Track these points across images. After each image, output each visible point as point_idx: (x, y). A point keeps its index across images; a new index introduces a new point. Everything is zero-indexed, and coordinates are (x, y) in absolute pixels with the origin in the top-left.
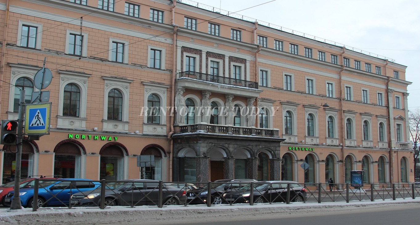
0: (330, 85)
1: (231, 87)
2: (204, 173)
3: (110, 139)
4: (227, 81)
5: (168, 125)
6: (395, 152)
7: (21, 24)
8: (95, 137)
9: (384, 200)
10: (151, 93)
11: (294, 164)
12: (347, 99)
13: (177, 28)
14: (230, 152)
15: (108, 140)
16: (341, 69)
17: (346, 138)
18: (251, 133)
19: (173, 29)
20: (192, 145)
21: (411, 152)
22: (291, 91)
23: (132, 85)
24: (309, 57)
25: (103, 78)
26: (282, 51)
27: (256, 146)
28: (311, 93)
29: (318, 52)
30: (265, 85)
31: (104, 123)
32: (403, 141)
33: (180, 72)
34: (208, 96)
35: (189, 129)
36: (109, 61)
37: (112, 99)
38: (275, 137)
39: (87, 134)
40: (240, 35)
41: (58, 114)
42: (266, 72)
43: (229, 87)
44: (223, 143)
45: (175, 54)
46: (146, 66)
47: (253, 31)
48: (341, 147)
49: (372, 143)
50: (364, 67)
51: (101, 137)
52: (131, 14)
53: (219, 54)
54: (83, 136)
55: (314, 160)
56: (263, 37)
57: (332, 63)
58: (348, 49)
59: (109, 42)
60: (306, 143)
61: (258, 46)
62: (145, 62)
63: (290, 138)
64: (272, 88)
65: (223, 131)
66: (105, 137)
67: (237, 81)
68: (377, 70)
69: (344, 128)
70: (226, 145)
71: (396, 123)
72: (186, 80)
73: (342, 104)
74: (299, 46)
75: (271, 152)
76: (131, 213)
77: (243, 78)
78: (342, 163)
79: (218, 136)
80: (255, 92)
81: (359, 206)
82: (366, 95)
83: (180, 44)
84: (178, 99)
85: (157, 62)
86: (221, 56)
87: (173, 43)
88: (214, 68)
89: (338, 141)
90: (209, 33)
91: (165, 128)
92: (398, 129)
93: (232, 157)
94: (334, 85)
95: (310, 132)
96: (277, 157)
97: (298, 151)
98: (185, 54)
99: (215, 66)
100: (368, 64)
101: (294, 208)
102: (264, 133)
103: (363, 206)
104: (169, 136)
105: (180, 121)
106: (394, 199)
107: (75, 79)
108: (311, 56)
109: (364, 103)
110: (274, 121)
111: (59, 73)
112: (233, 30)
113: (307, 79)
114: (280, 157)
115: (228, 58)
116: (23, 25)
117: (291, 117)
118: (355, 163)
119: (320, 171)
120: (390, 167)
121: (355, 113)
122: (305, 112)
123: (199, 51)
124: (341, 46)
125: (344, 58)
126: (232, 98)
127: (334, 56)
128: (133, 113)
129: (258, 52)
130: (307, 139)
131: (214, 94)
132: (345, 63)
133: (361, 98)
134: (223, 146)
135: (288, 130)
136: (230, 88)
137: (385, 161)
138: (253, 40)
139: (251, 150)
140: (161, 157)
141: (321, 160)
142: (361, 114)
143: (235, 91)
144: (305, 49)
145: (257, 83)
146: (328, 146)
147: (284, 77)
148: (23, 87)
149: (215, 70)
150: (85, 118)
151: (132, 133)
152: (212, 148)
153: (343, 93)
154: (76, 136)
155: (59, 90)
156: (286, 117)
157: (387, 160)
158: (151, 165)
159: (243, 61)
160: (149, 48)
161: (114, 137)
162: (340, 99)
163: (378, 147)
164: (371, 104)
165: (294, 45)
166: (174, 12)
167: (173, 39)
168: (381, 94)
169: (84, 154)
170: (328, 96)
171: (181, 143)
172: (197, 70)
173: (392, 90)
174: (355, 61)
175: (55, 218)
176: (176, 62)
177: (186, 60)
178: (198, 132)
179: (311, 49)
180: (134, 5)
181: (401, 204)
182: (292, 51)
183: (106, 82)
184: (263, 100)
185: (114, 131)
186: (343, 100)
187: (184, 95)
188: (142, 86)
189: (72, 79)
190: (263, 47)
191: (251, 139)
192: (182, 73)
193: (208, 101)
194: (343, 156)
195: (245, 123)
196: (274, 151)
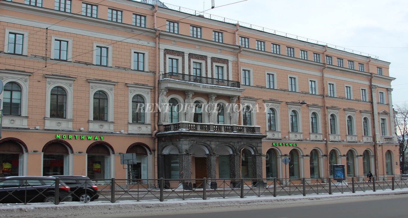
0: (313, 83)
1: (212, 86)
2: (186, 169)
3: (96, 138)
4: (210, 81)
5: (153, 124)
6: (380, 146)
7: (7, 31)
8: (82, 136)
9: (342, 193)
10: (135, 94)
11: (278, 159)
12: (330, 96)
13: (159, 32)
14: (212, 149)
15: (94, 140)
16: (323, 67)
17: (330, 133)
18: (232, 131)
19: (155, 33)
20: (175, 142)
21: (396, 146)
22: (273, 89)
23: (116, 87)
24: (291, 57)
25: (88, 81)
26: (264, 51)
27: (238, 142)
28: (294, 90)
29: (300, 51)
30: (247, 84)
31: (90, 124)
32: (388, 135)
33: (163, 73)
34: (191, 95)
35: (172, 127)
36: (93, 65)
37: (98, 100)
38: (257, 134)
39: (74, 134)
40: (222, 37)
41: (45, 116)
42: (249, 71)
43: (211, 86)
44: (204, 140)
45: (157, 56)
46: (130, 69)
47: (235, 32)
48: (325, 142)
49: (356, 137)
50: (346, 65)
51: (87, 137)
52: (114, 20)
53: (201, 55)
54: (70, 136)
55: (298, 155)
56: (245, 38)
57: (314, 62)
58: (331, 47)
59: (93, 47)
60: (290, 139)
61: (240, 47)
62: (129, 64)
63: (274, 134)
64: (255, 87)
65: (204, 129)
66: (92, 137)
67: (220, 81)
68: (360, 67)
69: (327, 123)
70: (208, 143)
71: (380, 117)
72: (168, 81)
73: (325, 100)
74: (281, 46)
75: (253, 148)
76: (81, 208)
77: (225, 78)
78: (326, 158)
79: (200, 133)
80: (237, 91)
81: (312, 199)
82: (350, 91)
83: (163, 46)
84: (161, 99)
85: (141, 64)
86: (203, 57)
87: (156, 46)
88: (196, 69)
89: (321, 136)
90: (192, 36)
91: (149, 127)
92: (383, 124)
93: (214, 153)
94: (317, 83)
95: (294, 128)
96: (259, 153)
97: (282, 146)
98: (168, 56)
99: (198, 67)
100: (351, 61)
101: (244, 202)
102: (245, 130)
103: (317, 199)
104: (154, 134)
105: (163, 120)
106: (354, 192)
107: (61, 83)
108: (294, 55)
109: (348, 99)
110: (257, 118)
111: (46, 77)
112: (215, 32)
113: (290, 77)
114: (261, 152)
115: (210, 59)
116: (10, 33)
117: (275, 114)
118: (340, 157)
119: (305, 165)
120: (375, 160)
121: (338, 109)
122: (289, 109)
123: (181, 53)
124: (323, 45)
125: (327, 56)
126: (214, 97)
127: (316, 54)
128: (118, 113)
129: (239, 52)
130: (290, 135)
131: (197, 94)
132: (328, 61)
133: (345, 94)
134: (205, 143)
135: (272, 127)
136: (212, 88)
137: (370, 155)
138: (235, 42)
139: (233, 146)
140: (146, 154)
141: (305, 154)
142: (344, 110)
143: (217, 90)
144: (287, 48)
145: (239, 82)
146: (311, 141)
147: (267, 76)
148: (11, 91)
149: (198, 71)
150: (72, 119)
151: (117, 133)
152: (194, 145)
153: (325, 90)
154: (63, 136)
155: (46, 94)
156: (269, 115)
157: (372, 153)
158: (133, 163)
159: (226, 61)
160: (133, 51)
161: (100, 137)
162: (323, 96)
163: (363, 141)
164: (355, 100)
165: (276, 45)
166: (156, 16)
167: (155, 42)
168: (365, 90)
169: (71, 153)
170: (311, 93)
171: (165, 141)
172: (180, 72)
173: (375, 86)
174: (338, 59)
175: (7, 213)
176: (159, 64)
177: (168, 61)
178: (180, 130)
179: (293, 48)
180: (117, 11)
181: (357, 197)
182: (274, 51)
183: (91, 84)
184: (246, 98)
185: (99, 131)
186: (326, 96)
187: (167, 95)
188: (127, 88)
189: (58, 82)
190: (245, 47)
191: (233, 136)
192: (165, 75)
193: (191, 101)
194: (327, 151)
195: (228, 121)
196: (256, 147)
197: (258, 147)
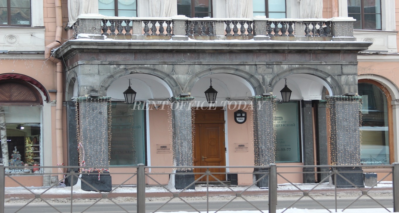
2: (91, 137)
5: (51, 27)
14: (177, 84)
18: (254, 34)
20: (76, 70)
27: (269, 65)
38: (339, 39)
91: (40, 35)
96: (347, 92)
104: (47, 52)
134: (157, 70)
139: (252, 76)
140: (39, 102)
152: (118, 75)
171: (69, 68)
196: (336, 77)
197: (343, 78)
